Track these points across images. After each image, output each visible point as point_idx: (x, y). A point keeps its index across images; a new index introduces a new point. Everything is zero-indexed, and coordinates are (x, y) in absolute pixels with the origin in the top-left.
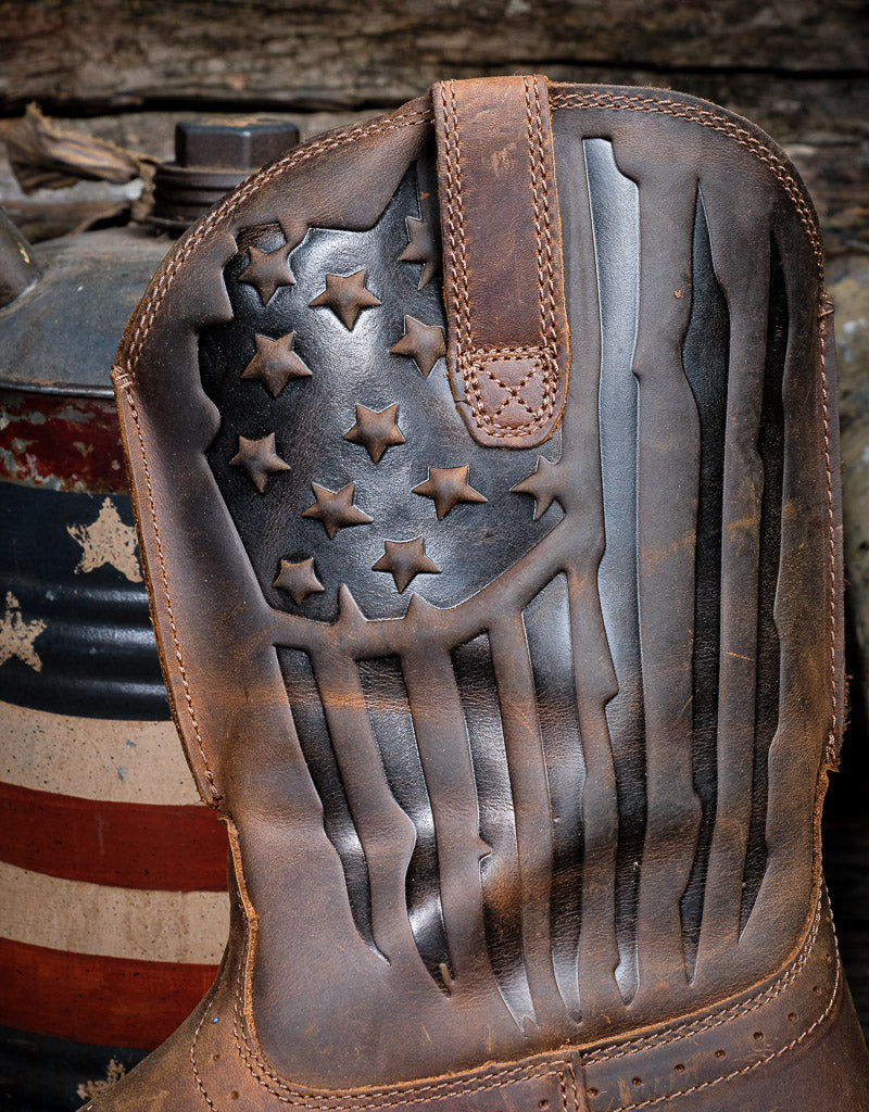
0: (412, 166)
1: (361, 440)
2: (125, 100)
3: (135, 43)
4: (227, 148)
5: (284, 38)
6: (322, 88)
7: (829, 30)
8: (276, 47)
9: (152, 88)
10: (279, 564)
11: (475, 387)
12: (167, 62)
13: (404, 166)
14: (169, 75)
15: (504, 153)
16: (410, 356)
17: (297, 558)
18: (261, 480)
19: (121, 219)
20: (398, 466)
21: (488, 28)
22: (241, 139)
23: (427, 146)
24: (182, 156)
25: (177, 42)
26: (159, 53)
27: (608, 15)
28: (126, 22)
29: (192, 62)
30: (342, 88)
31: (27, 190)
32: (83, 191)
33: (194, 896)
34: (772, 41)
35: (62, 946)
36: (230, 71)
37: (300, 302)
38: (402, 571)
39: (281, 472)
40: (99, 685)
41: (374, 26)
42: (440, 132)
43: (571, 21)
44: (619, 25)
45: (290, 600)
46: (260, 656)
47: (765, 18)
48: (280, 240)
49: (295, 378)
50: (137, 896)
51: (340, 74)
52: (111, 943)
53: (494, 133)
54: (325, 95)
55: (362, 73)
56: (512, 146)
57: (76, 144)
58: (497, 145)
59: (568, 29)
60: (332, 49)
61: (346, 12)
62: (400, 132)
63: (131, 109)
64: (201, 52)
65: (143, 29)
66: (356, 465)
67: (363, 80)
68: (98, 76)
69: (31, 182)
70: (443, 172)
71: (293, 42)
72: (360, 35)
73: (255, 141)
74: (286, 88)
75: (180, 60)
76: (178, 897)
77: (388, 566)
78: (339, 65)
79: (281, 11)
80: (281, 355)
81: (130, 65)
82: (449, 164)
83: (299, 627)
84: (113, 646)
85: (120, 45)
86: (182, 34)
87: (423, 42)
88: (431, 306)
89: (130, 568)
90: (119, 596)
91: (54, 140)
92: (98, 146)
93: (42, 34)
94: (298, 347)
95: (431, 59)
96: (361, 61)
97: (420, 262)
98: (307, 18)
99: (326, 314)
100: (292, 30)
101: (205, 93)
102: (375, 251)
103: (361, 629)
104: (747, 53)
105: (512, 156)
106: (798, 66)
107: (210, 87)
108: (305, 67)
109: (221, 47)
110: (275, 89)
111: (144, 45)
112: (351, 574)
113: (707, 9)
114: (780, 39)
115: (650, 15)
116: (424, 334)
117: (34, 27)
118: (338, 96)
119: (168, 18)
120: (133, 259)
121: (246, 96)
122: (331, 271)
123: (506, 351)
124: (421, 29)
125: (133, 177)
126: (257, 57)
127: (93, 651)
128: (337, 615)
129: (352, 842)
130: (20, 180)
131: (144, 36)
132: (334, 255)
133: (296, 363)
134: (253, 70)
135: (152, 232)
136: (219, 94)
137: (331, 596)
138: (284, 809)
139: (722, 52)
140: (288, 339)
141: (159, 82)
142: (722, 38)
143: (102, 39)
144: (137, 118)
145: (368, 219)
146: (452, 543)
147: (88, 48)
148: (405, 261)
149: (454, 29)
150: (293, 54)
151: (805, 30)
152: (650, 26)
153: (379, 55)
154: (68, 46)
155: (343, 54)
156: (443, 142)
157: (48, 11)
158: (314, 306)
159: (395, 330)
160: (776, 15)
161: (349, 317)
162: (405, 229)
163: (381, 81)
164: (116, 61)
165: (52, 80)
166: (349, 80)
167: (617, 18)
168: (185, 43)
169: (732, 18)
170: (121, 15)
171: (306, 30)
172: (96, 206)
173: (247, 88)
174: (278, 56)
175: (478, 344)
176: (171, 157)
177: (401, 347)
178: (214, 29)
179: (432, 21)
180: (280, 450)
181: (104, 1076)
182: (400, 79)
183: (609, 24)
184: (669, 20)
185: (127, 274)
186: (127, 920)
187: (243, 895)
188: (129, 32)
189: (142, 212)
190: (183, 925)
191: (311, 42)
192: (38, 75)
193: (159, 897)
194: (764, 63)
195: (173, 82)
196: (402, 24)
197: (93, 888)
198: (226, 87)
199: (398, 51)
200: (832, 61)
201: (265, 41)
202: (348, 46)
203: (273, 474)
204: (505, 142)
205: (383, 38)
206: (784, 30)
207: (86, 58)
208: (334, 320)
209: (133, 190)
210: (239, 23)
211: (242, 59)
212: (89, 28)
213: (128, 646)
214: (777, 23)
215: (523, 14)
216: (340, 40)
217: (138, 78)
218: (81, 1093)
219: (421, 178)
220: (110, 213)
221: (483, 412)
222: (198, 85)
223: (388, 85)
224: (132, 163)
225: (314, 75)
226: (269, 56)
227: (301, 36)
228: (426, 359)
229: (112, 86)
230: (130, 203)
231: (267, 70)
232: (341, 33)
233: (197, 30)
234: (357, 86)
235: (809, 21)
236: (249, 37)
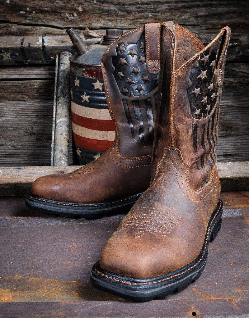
0: (142, 35)
1: (134, 72)
2: (98, 28)
3: (99, 20)
4: (113, 33)
5: (119, 19)
6: (124, 26)
7: (192, 19)
8: (118, 21)
9: (102, 26)
10: (123, 89)
11: (149, 66)
12: (104, 23)
13: (141, 35)
14: (104, 24)
15: (154, 34)
16: (141, 61)
17: (125, 88)
18: (120, 77)
19: (99, 43)
20: (139, 76)
21: (146, 18)
22: (115, 32)
23: (144, 33)
24: (107, 34)
25: (105, 20)
26: (103, 22)
27: (162, 17)
28: (98, 17)
29: (107, 23)
30: (127, 26)
31: (86, 39)
32: (93, 39)
33: (109, 132)
34: (184, 20)
35: (92, 138)
36: (112, 24)
37: (126, 53)
38: (140, 90)
39: (123, 76)
40: (97, 104)
41: (131, 18)
42: (146, 31)
43: (157, 18)
44: (164, 18)
45: (125, 94)
46: (120, 101)
47: (183, 17)
48: (124, 45)
49: (125, 64)
50: (101, 132)
51: (127, 25)
52: (98, 138)
53: (153, 31)
54: (125, 27)
55: (129, 24)
56: (155, 33)
57: (92, 33)
58: (153, 33)
59: (157, 19)
60: (126, 21)
61: (128, 16)
62: (140, 31)
63: (99, 29)
64: (108, 21)
65: (100, 18)
66: (133, 76)
67: (130, 25)
68: (94, 25)
69: (86, 38)
70: (146, 36)
71: (120, 20)
72: (129, 19)
73: (117, 32)
74: (119, 26)
75: (105, 22)
76: (107, 132)
77: (137, 89)
78: (127, 23)
79: (119, 16)
80: (124, 61)
81: (99, 23)
82: (147, 35)
83: (125, 97)
84: (98, 99)
85: (97, 20)
86: (106, 19)
87: (137, 20)
88: (143, 54)
89: (101, 89)
90: (99, 92)
91: (90, 32)
92: (95, 33)
93: (87, 19)
94: (126, 60)
95: (139, 23)
96: (129, 23)
97: (142, 48)
98: (122, 17)
99: (130, 55)
100: (120, 18)
101: (109, 27)
102: (136, 47)
103: (134, 97)
104: (180, 22)
105: (155, 34)
106: (188, 24)
107: (109, 26)
108: (122, 24)
109: (111, 21)
110: (118, 27)
111: (101, 20)
112: (132, 90)
113: (175, 16)
114: (185, 20)
115: (168, 17)
116: (143, 58)
117: (86, 18)
118: (126, 27)
119: (104, 17)
120: (101, 48)
121: (114, 27)
122: (131, 49)
123: (154, 61)
124: (137, 18)
125: (100, 37)
126: (116, 22)
127: (96, 100)
128: (130, 96)
129: (132, 126)
130: (85, 38)
131: (101, 19)
132: (131, 47)
133: (126, 62)
134: (115, 24)
135: (103, 44)
136: (111, 27)
137: (130, 93)
138: (122, 121)
139: (177, 22)
140: (124, 59)
141: (103, 25)
142: (177, 20)
143: (95, 20)
144: (100, 30)
145: (136, 42)
146: (146, 86)
147: (93, 21)
148: (140, 48)
149: (142, 19)
150: (120, 22)
151: (189, 19)
152: (168, 18)
153: (132, 22)
154: (91, 20)
155: (127, 22)
156: (146, 32)
157: (88, 16)
158: (128, 54)
159: (139, 58)
160: (185, 17)
161: (133, 56)
162: (141, 44)
163: (132, 26)
164: (97, 22)
165: (89, 25)
166: (128, 25)
167: (163, 17)
168: (106, 20)
169: (179, 17)
170: (98, 16)
171: (122, 18)
172: (95, 42)
173: (114, 26)
174: (118, 22)
175: (150, 60)
176: (106, 34)
177: (140, 60)
178: (110, 18)
179: (139, 17)
180: (123, 73)
181: (97, 155)
182: (135, 25)
183: (162, 18)
184: (170, 18)
185: (100, 50)
186: (100, 135)
187: (117, 132)
188: (99, 19)
189: (101, 42)
190: (107, 135)
191: (123, 20)
192: (87, 24)
193: (104, 132)
194: (183, 24)
195: (104, 25)
196: (135, 18)
197: (96, 130)
198: (111, 26)
199: (134, 21)
200: (192, 23)
201: (117, 20)
202: (128, 21)
203: (122, 77)
204: (154, 32)
205: (132, 20)
206: (186, 19)
207: (93, 22)
208: (131, 56)
209: (100, 39)
210: (113, 18)
211: (114, 22)
212: (93, 18)
213: (101, 99)
214: (185, 18)
215: (151, 17)
216: (127, 20)
217: (100, 25)
218: (94, 157)
219: (143, 37)
220: (97, 42)
221: (150, 69)
222: (108, 26)
223: (133, 26)
224: (100, 35)
225: (123, 25)
226: (117, 22)
227: (121, 19)
228: (143, 62)
229: (96, 26)
230: (100, 41)
231: (117, 24)
232: (127, 19)
233: (108, 18)
234: (129, 26)
235: (189, 18)
236: (115, 19)
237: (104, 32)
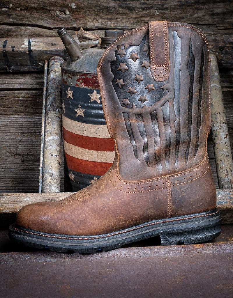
0: (145, 35)
1: (136, 80)
2: (95, 28)
3: (96, 19)
4: (113, 35)
5: (120, 18)
6: (126, 26)
7: (206, 17)
8: (118, 20)
9: (99, 26)
10: (123, 100)
11: (155, 71)
12: (101, 22)
13: (144, 35)
14: (102, 24)
15: (160, 33)
16: (144, 66)
17: (126, 98)
18: (120, 86)
19: (96, 46)
20: (142, 84)
21: (152, 17)
22: (115, 33)
23: (148, 32)
24: (106, 36)
25: (103, 19)
26: (100, 21)
27: (171, 15)
28: (95, 15)
29: (105, 22)
30: (129, 26)
31: (80, 42)
32: (89, 42)
33: (107, 152)
34: (197, 19)
35: (87, 160)
36: (111, 24)
37: (127, 57)
38: (143, 100)
39: (124, 85)
40: (93, 119)
41: (134, 17)
42: (150, 30)
43: (165, 16)
44: (173, 16)
45: (125, 105)
46: (120, 114)
47: (196, 15)
48: (124, 48)
49: (126, 70)
50: (99, 152)
51: (129, 24)
52: (95, 159)
53: (158, 30)
54: (126, 27)
55: (132, 24)
56: (161, 32)
57: (88, 35)
58: (159, 32)
59: (165, 17)
60: (127, 20)
61: (130, 14)
62: (143, 30)
63: (96, 30)
64: (107, 20)
65: (98, 17)
66: (135, 83)
67: (132, 25)
68: (90, 24)
69: (81, 40)
70: (150, 36)
71: (121, 19)
72: (132, 18)
73: (117, 33)
74: (120, 26)
75: (103, 22)
76: (105, 152)
77: (140, 100)
78: (128, 23)
79: (119, 14)
80: (124, 66)
81: (95, 22)
82: (151, 35)
83: (126, 109)
84: (96, 113)
85: (94, 19)
86: (104, 17)
87: (142, 19)
88: (148, 58)
89: (98, 101)
90: (96, 105)
91: (85, 33)
92: (92, 35)
93: (82, 17)
94: (126, 65)
95: (143, 22)
96: (132, 22)
97: (146, 51)
98: (123, 15)
99: (131, 60)
100: (121, 17)
101: (107, 27)
102: (139, 49)
103: (136, 110)
104: (193, 21)
105: (161, 34)
106: (201, 23)
107: (108, 26)
108: (123, 23)
109: (110, 20)
110: (118, 27)
111: (98, 19)
112: (134, 101)
113: (187, 14)
114: (199, 19)
115: (178, 15)
116: (147, 63)
117: (80, 16)
118: (128, 28)
119: (101, 15)
120: (98, 52)
121: (114, 28)
122: (132, 53)
123: (159, 66)
124: (141, 17)
125: (97, 40)
126: (115, 21)
127: (92, 114)
128: (132, 108)
129: (134, 143)
130: (79, 40)
131: (98, 18)
132: (132, 50)
133: (126, 68)
134: (115, 23)
135: (101, 48)
136: (109, 27)
137: (132, 104)
138: (124, 138)
139: (189, 21)
140: (125, 63)
141: (100, 25)
142: (189, 19)
143: (91, 18)
144: (97, 31)
145: (138, 44)
146: (150, 96)
147: (89, 20)
148: (144, 51)
149: (147, 17)
150: (121, 21)
151: (203, 17)
152: (178, 16)
153: (135, 21)
154: (86, 19)
155: (129, 21)
156: (150, 32)
157: (83, 13)
158: (129, 58)
159: (142, 62)
160: (198, 15)
161: (135, 60)
162: (144, 46)
163: (135, 25)
164: (93, 22)
165: (83, 25)
166: (130, 25)
167: (172, 15)
168: (104, 19)
169: (191, 15)
170: (94, 14)
171: (123, 17)
172: (91, 45)
173: (114, 26)
174: (119, 21)
175: (155, 64)
176: (104, 36)
177: (143, 65)
178: (109, 17)
179: (143, 16)
180: (123, 81)
181: (93, 180)
182: (138, 25)
183: (171, 16)
184: (181, 16)
185: (97, 54)
186: (97, 156)
187: (117, 151)
188: (95, 17)
189: (99, 45)
190: (106, 157)
191: (124, 19)
192: (81, 24)
193: (102, 152)
194: (196, 23)
195: (102, 25)
196: (138, 16)
197: (92, 151)
198: (111, 26)
199: (138, 20)
200: (207, 22)
201: (117, 19)
202: (130, 19)
203: (122, 85)
204: (160, 32)
205: (136, 18)
206: (199, 17)
207: (89, 21)
208: (132, 60)
209: (97, 42)
210: (113, 16)
211: (113, 22)
212: (89, 16)
213: (98, 113)
214: (198, 16)
215: (157, 14)
216: (129, 19)
217: (97, 25)
218: (90, 182)
219: (147, 38)
220: (94, 45)
221: (156, 75)
222: (106, 26)
223: (136, 26)
224: (97, 37)
225: (124, 24)
226: (117, 21)
227: (122, 18)
228: (147, 67)
229: (93, 26)
230: (97, 44)
231: (117, 23)
232: (129, 17)
233: (106, 17)
234: (131, 26)
235: (203, 16)
236: (114, 18)
237: (102, 34)
